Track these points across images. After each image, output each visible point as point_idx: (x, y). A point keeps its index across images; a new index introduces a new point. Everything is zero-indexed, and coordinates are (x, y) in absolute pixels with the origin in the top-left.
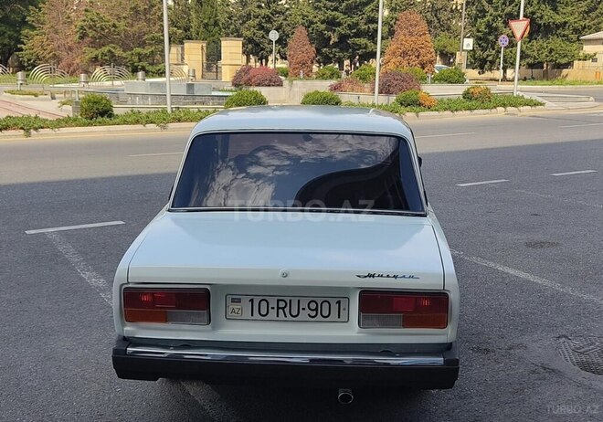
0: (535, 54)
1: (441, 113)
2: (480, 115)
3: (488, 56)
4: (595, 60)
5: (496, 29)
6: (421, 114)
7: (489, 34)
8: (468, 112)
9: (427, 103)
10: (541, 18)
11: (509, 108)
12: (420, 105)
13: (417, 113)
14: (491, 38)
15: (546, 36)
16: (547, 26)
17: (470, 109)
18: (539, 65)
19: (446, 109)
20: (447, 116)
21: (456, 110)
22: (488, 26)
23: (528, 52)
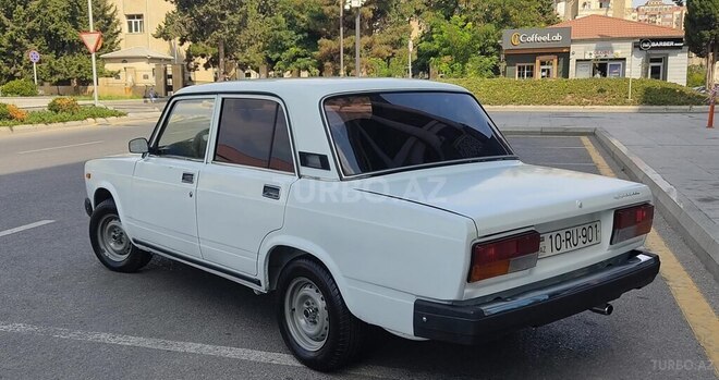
0: (65, 70)
1: (35, 126)
2: (72, 127)
3: (15, 72)
4: (118, 77)
5: (20, 44)
6: (15, 128)
7: (14, 49)
8: (61, 124)
9: (19, 116)
10: (65, 35)
11: (99, 120)
12: (11, 118)
13: (11, 127)
14: (16, 53)
15: (71, 53)
16: (71, 44)
17: (63, 121)
18: (67, 82)
19: (39, 122)
20: (41, 129)
21: (50, 123)
22: (12, 40)
23: (58, 68)
